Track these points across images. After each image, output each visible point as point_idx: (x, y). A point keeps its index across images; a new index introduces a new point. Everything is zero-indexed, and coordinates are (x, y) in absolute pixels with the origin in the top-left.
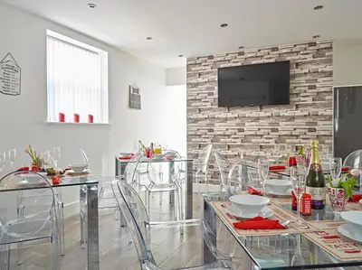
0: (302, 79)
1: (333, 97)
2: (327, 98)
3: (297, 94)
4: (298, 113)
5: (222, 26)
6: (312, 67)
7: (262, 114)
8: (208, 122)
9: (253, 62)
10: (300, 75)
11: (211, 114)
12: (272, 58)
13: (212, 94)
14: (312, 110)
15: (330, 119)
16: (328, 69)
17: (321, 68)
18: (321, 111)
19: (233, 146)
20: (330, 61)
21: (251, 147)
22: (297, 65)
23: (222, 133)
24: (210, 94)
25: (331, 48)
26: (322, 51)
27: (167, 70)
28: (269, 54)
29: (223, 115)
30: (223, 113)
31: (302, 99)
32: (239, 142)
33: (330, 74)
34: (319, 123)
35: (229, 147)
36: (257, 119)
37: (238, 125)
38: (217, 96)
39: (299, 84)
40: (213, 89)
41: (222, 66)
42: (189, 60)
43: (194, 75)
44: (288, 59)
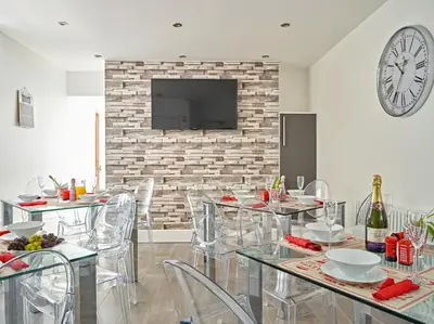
0: (249, 102)
1: (279, 124)
2: (274, 124)
3: (244, 118)
4: (245, 140)
5: (175, 25)
6: (259, 90)
7: (205, 140)
8: (136, 148)
9: (195, 77)
10: (247, 97)
11: (141, 137)
12: (216, 75)
13: (143, 112)
14: (259, 137)
15: (276, 147)
16: (274, 93)
17: (268, 91)
18: (268, 139)
19: (171, 179)
20: (275, 85)
21: (193, 180)
22: (244, 85)
23: (155, 162)
24: (139, 112)
25: (277, 71)
26: (269, 73)
27: (68, 73)
28: (213, 69)
29: (157, 140)
30: (157, 137)
31: (249, 124)
32: (177, 174)
33: (276, 99)
34: (266, 151)
35: (165, 180)
36: (200, 146)
37: (175, 152)
38: (150, 115)
39: (246, 107)
40: (143, 104)
41: (155, 77)
42: (108, 63)
43: (116, 85)
44: (234, 77)
